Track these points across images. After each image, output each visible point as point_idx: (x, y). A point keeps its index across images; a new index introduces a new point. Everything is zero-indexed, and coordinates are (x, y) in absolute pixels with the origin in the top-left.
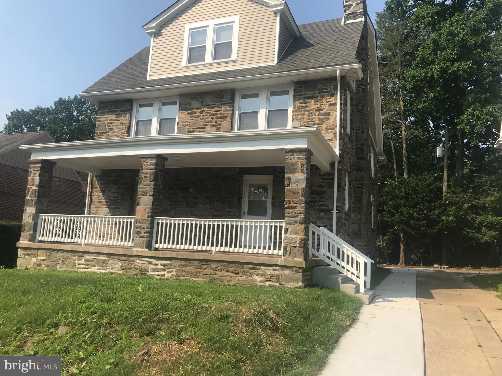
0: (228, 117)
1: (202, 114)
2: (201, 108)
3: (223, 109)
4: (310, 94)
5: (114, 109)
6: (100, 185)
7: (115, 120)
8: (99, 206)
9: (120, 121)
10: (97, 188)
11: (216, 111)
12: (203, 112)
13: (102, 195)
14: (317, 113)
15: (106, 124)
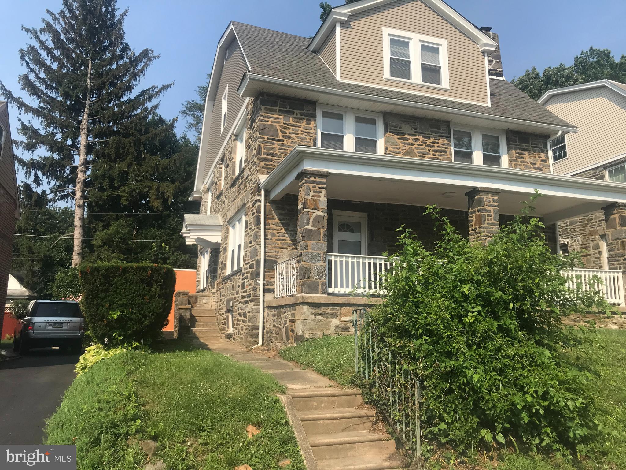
0: (446, 152)
1: (416, 143)
2: (415, 135)
3: (440, 141)
4: (524, 146)
5: (288, 109)
6: (279, 215)
7: (293, 125)
8: (280, 245)
9: (301, 129)
10: (274, 219)
11: (433, 142)
12: (418, 140)
13: (283, 230)
14: (532, 166)
15: (278, 128)
